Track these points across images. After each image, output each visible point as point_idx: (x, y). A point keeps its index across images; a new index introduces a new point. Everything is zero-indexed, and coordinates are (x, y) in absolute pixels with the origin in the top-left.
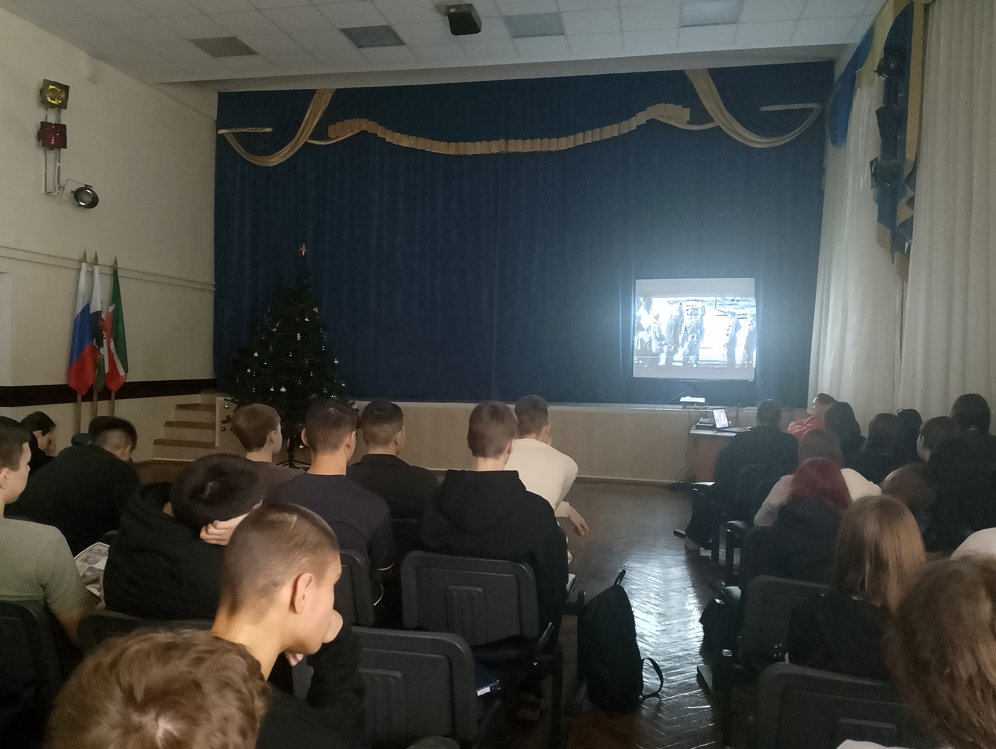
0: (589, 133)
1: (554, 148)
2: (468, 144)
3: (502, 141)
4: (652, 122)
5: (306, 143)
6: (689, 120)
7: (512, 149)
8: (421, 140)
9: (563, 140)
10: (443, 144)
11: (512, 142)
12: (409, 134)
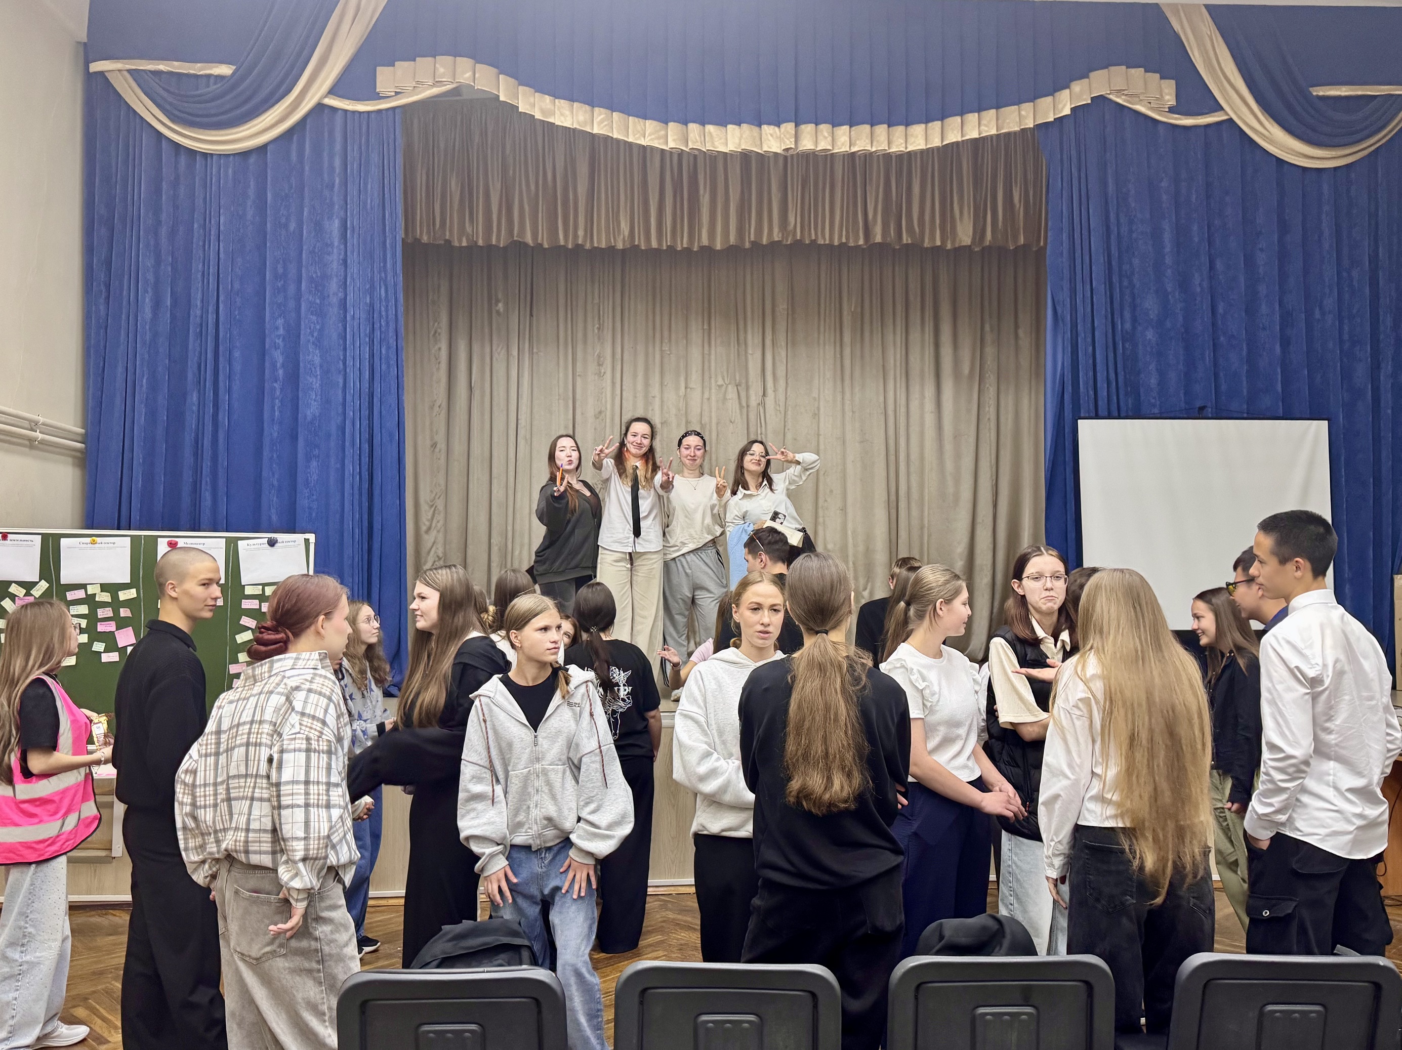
0: (972, 118)
1: (898, 147)
2: (710, 128)
3: (789, 127)
4: (1100, 100)
5: (320, 107)
6: (1173, 102)
7: (807, 144)
8: (600, 114)
9: (918, 130)
10: (651, 125)
11: (808, 129)
12: (572, 100)
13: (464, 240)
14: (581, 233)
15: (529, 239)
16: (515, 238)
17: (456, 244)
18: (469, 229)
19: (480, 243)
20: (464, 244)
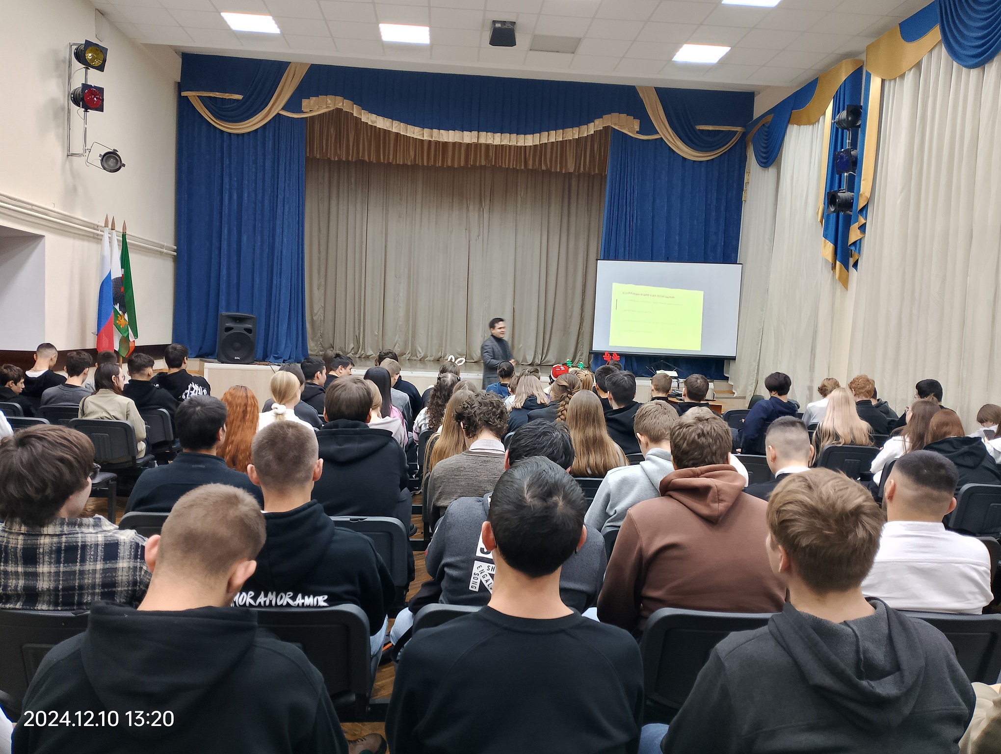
4: (607, 128)
5: (278, 114)
6: (638, 129)
7: (482, 141)
8: (394, 123)
9: (530, 137)
11: (483, 134)
12: (384, 117)
13: (336, 157)
14: (391, 157)
15: (366, 159)
16: (360, 158)
17: (333, 159)
18: (338, 152)
19: (344, 159)
20: (336, 159)
